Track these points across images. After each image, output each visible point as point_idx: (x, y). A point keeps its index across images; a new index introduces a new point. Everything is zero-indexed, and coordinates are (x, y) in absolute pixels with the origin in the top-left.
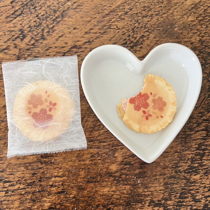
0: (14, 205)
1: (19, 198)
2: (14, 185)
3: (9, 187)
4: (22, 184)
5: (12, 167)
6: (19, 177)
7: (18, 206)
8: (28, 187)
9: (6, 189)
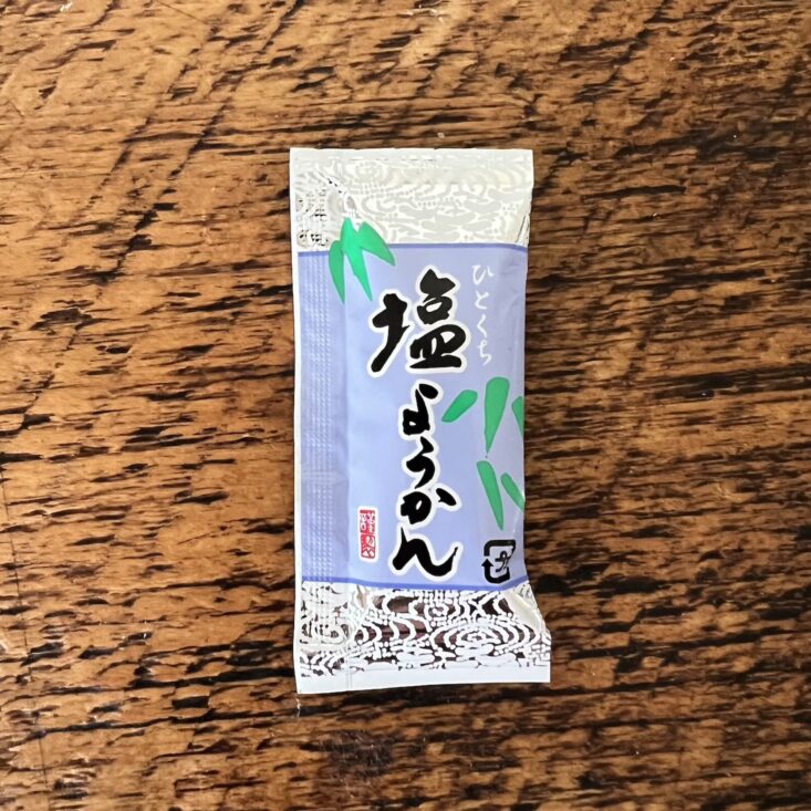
0: (687, 756)
1: (715, 700)
2: (677, 612)
3: (642, 627)
4: (728, 605)
5: (651, 479)
6: (705, 549)
7: (712, 760)
8: (772, 624)
9: (618, 640)
